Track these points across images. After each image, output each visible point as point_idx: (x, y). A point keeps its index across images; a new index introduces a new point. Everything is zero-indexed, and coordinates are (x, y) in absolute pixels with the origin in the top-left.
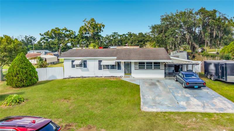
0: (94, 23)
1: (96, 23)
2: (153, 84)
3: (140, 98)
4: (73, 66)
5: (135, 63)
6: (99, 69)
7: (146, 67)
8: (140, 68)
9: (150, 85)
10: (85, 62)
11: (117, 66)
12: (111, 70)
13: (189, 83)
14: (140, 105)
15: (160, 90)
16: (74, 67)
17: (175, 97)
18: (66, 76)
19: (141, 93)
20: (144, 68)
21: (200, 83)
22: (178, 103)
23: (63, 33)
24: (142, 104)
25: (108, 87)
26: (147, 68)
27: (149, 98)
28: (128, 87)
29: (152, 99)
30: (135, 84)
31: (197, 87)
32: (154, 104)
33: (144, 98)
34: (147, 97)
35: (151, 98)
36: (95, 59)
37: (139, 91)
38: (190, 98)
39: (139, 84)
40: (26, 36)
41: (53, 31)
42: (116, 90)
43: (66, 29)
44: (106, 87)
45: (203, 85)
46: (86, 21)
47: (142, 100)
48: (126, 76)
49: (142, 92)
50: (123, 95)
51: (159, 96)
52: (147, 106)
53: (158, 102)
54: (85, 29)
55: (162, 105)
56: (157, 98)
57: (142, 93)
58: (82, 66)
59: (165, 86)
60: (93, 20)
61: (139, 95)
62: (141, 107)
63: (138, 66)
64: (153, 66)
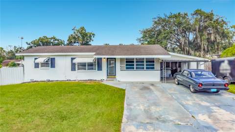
0: (84, 31)
1: (86, 32)
2: (145, 88)
3: (122, 108)
4: (37, 65)
5: (121, 60)
6: (72, 70)
7: (135, 67)
8: (127, 68)
9: (141, 89)
10: (53, 60)
11: (97, 65)
12: (89, 71)
13: (202, 85)
14: (120, 122)
15: (156, 96)
16: (38, 67)
17: (183, 105)
18: (27, 79)
19: (125, 101)
20: (133, 68)
21: (220, 85)
22: (193, 116)
23: (52, 43)
24: (124, 120)
25: (77, 92)
26: (137, 68)
27: (139, 108)
28: (106, 93)
29: (145, 110)
30: (119, 89)
31: (215, 90)
32: (148, 121)
33: (131, 110)
34: (135, 106)
35: (142, 107)
36: (66, 55)
37: (124, 98)
38: (212, 108)
39: (124, 89)
40: (15, 47)
41: (40, 40)
42: (87, 96)
44: (73, 92)
45: (224, 87)
46: (75, 29)
47: (125, 112)
48: (108, 79)
49: (128, 98)
50: (95, 103)
51: (156, 104)
52: (133, 125)
53: (155, 116)
55: (164, 122)
56: (153, 108)
57: (127, 100)
58: (49, 66)
59: (163, 91)
60: (83, 28)
61: (123, 103)
62: (122, 128)
63: (124, 65)
64: (145, 65)
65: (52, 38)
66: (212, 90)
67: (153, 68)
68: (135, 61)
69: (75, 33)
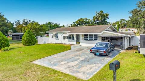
0: (102, 13)
5: (82, 35)
6: (63, 39)
8: (85, 39)
11: (72, 37)
12: (69, 40)
16: (53, 37)
23: (85, 22)
31: (98, 54)
41: (79, 20)
43: (86, 19)
45: (103, 53)
48: (77, 44)
54: (96, 18)
58: (56, 37)
63: (84, 38)
64: (93, 38)
66: (97, 54)
67: (97, 40)
68: (89, 35)
69: (97, 15)
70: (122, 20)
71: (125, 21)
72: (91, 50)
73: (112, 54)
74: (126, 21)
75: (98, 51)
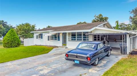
4: (37, 37)
6: (48, 40)
10: (42, 35)
26: (77, 40)
31: (78, 62)
46: (96, 16)
48: (63, 46)
54: (95, 21)
58: (41, 38)
64: (82, 37)
65: (84, 23)
68: (76, 34)
69: (96, 18)
70: (122, 24)
71: (125, 25)
72: (67, 55)
73: (105, 62)
74: (127, 25)
75: (77, 57)
